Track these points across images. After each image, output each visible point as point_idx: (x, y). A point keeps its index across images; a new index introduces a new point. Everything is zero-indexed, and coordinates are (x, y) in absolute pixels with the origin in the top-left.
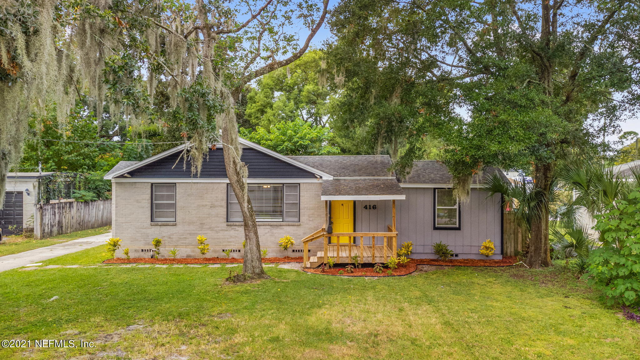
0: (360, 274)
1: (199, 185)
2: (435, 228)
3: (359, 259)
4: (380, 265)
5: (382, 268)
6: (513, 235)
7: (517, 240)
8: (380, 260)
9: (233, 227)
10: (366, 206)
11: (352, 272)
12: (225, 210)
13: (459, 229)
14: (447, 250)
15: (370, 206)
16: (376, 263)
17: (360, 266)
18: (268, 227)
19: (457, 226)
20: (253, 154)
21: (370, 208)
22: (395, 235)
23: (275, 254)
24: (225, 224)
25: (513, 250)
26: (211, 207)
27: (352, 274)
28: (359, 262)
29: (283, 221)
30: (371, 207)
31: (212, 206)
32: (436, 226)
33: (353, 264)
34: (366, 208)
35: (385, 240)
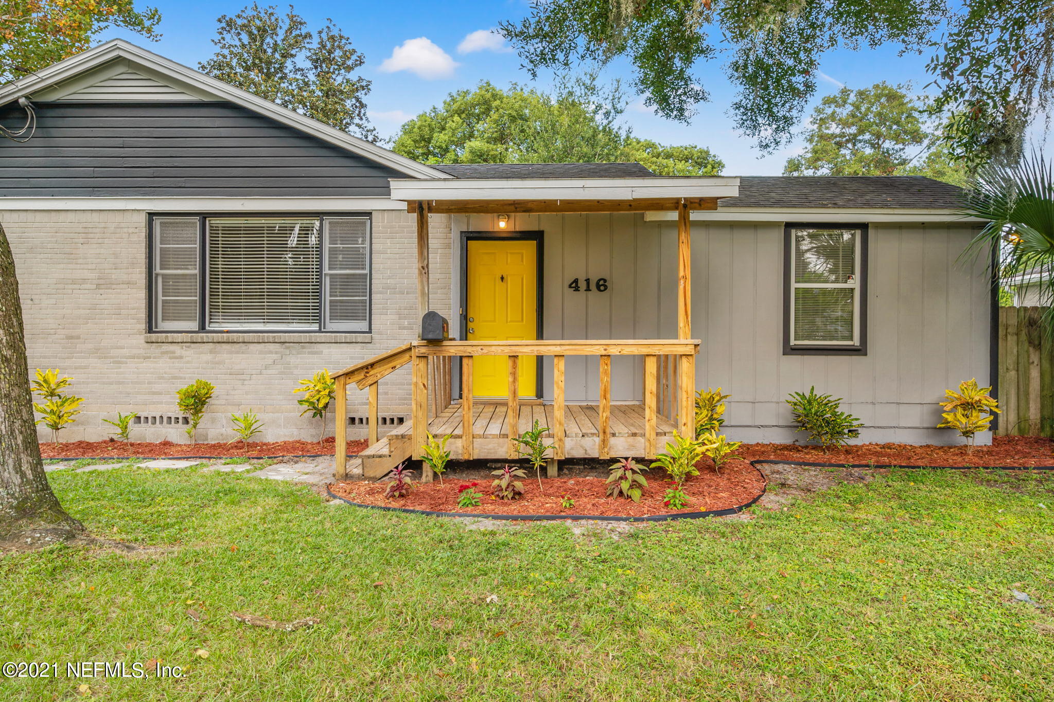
0: (550, 504)
1: (62, 216)
2: (789, 350)
3: (547, 442)
4: (637, 467)
5: (642, 480)
6: (1013, 373)
7: (1027, 386)
8: (632, 447)
9: (165, 347)
10: (576, 281)
11: (518, 495)
12: (142, 294)
13: (860, 351)
14: (834, 414)
15: (588, 281)
16: (614, 461)
17: (553, 471)
18: (272, 347)
19: (856, 342)
20: (229, 122)
21: (588, 289)
22: (690, 350)
23: (295, 432)
24: (141, 339)
25: (1013, 417)
26: (98, 286)
27: (515, 508)
28: (549, 453)
29: (320, 331)
30: (593, 286)
31: (103, 284)
32: (793, 342)
33: (524, 463)
34: (577, 289)
35: (651, 366)
